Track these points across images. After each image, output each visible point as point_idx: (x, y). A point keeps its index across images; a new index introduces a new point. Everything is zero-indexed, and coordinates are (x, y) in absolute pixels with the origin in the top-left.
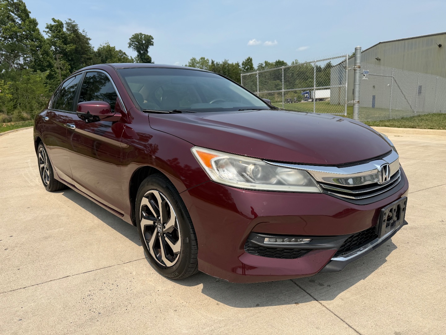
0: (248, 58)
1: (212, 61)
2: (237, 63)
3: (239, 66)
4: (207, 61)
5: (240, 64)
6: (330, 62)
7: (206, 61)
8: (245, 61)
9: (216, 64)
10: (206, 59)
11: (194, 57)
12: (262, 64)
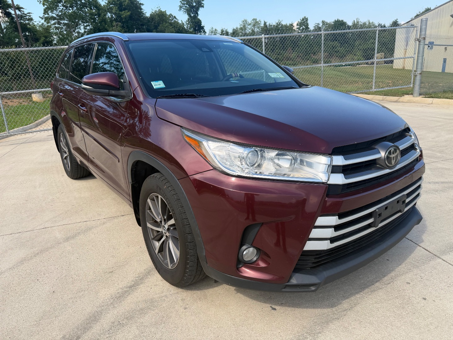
0: (303, 17)
1: (265, 21)
2: (291, 23)
3: (293, 27)
6: (397, 20)
7: (258, 22)
8: (300, 21)
9: (268, 25)
11: (245, 19)
12: (318, 24)
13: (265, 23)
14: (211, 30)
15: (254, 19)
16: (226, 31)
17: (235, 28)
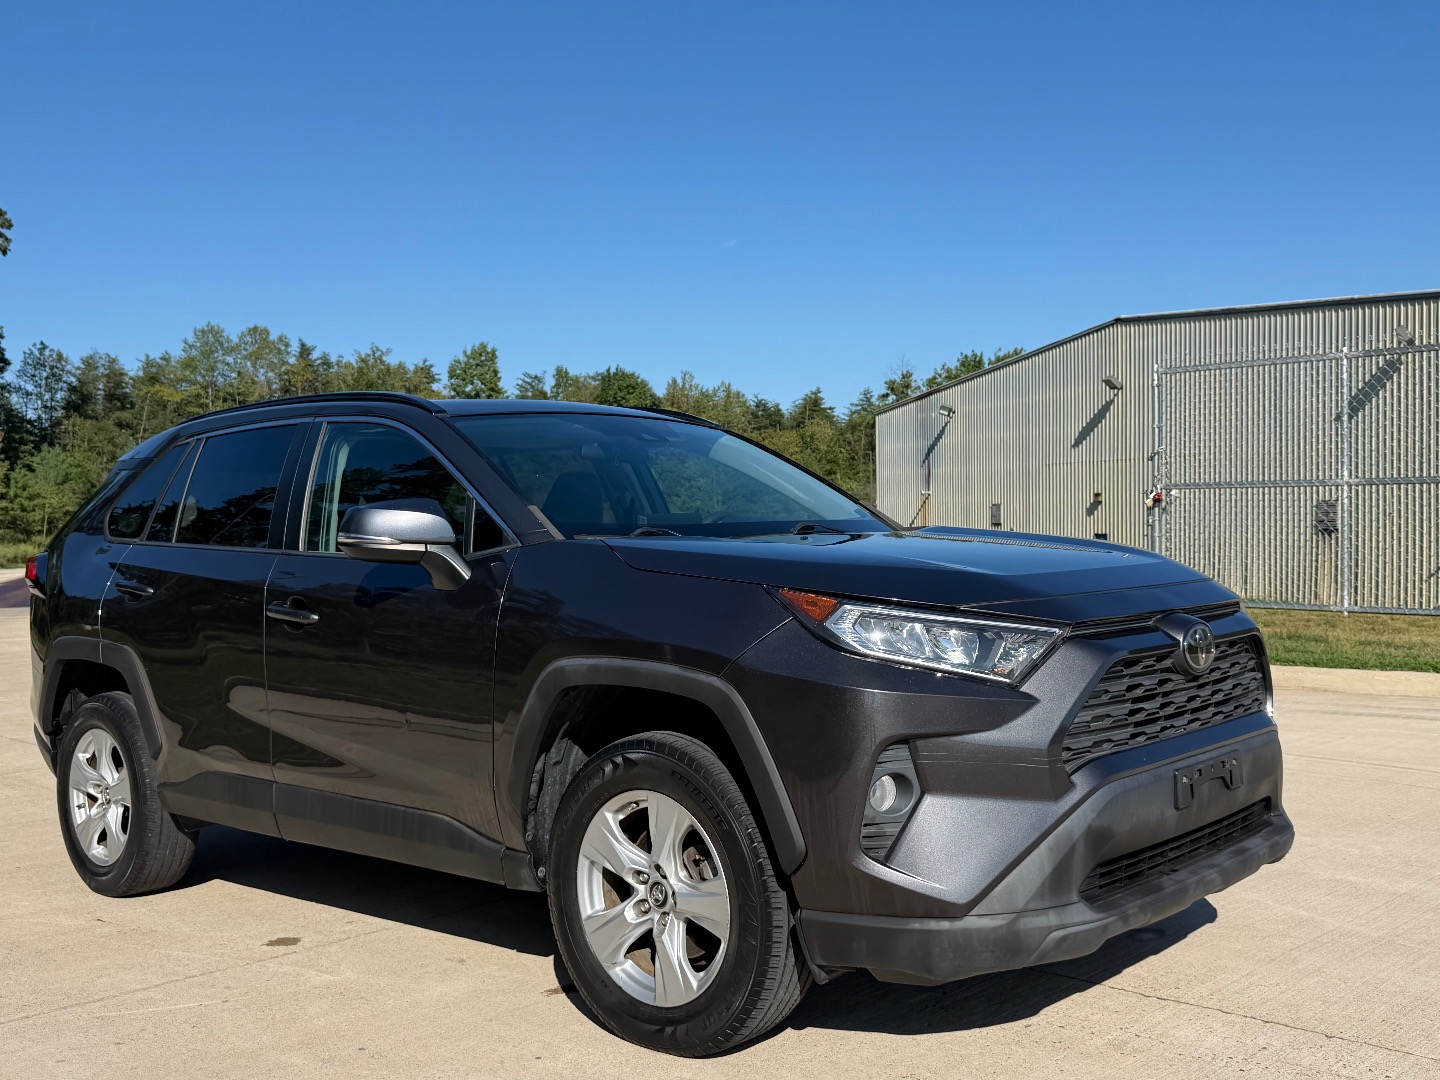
0: (477, 344)
1: (303, 345)
2: (421, 364)
3: (432, 379)
4: (283, 348)
5: (441, 370)
6: (819, 392)
7: (273, 343)
8: (462, 359)
9: (319, 362)
10: (273, 337)
11: (213, 323)
12: (536, 377)
13: (305, 351)
14: (37, 353)
15: (255, 329)
16: (110, 368)
17: (156, 355)
